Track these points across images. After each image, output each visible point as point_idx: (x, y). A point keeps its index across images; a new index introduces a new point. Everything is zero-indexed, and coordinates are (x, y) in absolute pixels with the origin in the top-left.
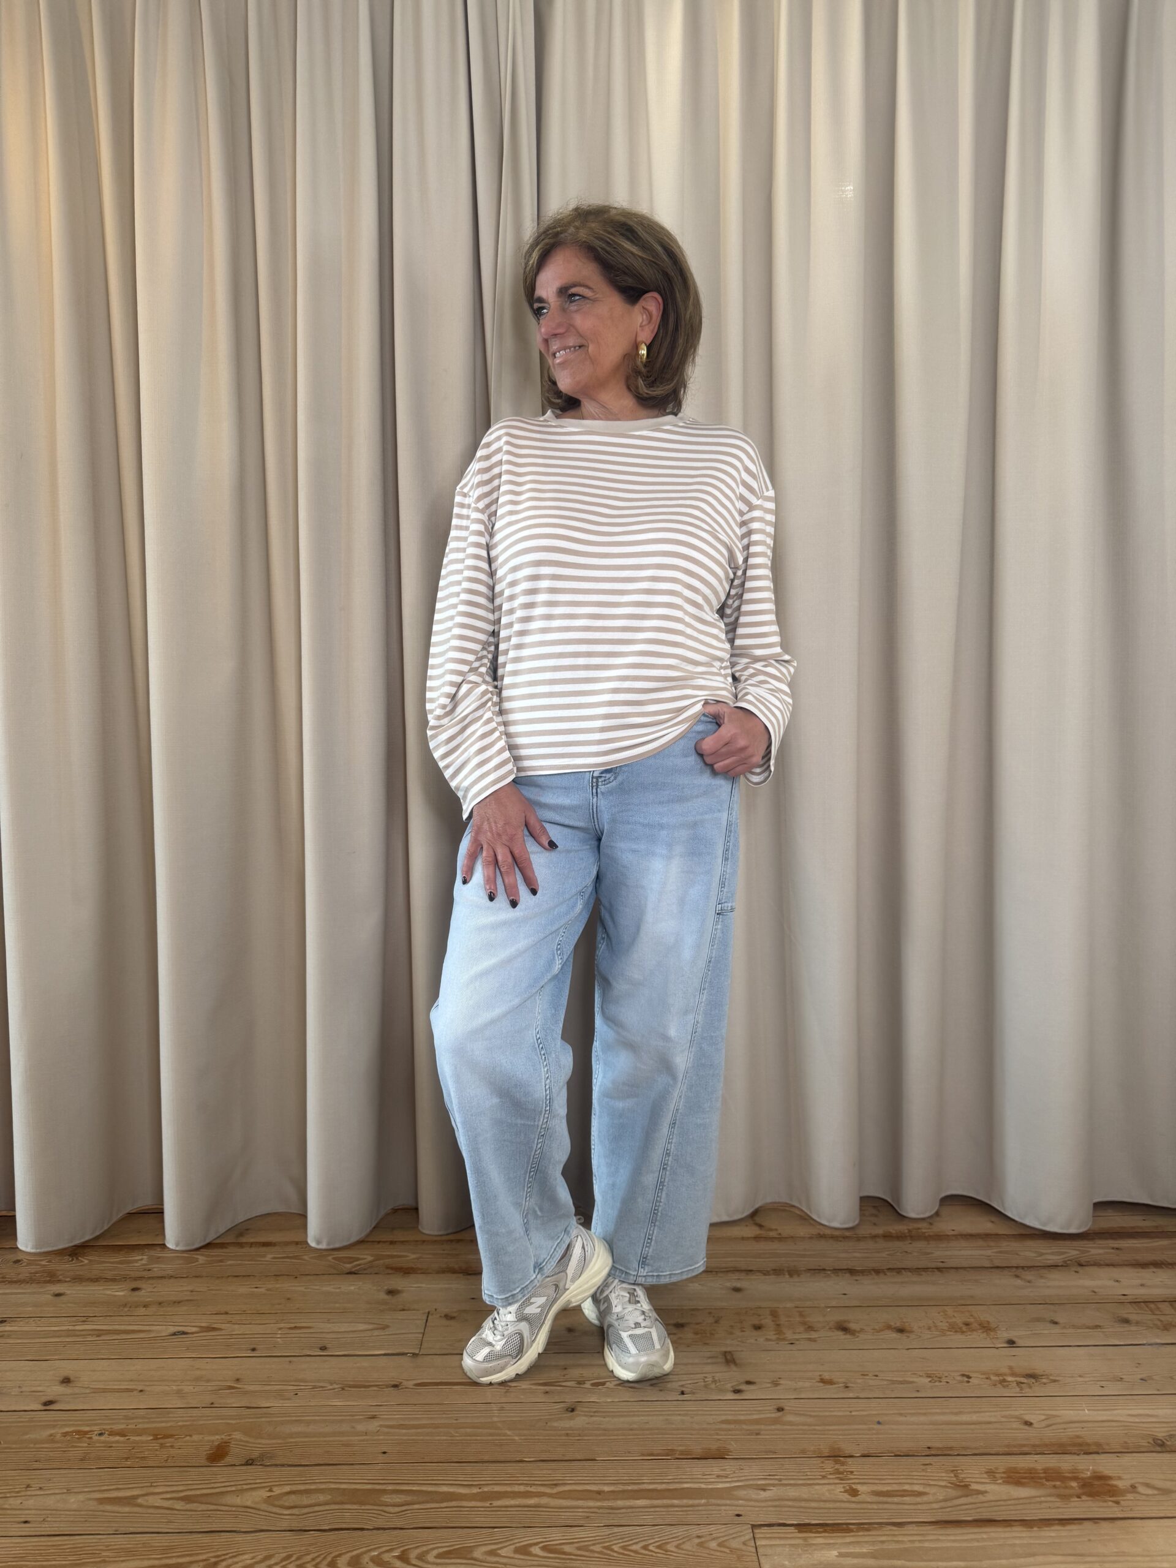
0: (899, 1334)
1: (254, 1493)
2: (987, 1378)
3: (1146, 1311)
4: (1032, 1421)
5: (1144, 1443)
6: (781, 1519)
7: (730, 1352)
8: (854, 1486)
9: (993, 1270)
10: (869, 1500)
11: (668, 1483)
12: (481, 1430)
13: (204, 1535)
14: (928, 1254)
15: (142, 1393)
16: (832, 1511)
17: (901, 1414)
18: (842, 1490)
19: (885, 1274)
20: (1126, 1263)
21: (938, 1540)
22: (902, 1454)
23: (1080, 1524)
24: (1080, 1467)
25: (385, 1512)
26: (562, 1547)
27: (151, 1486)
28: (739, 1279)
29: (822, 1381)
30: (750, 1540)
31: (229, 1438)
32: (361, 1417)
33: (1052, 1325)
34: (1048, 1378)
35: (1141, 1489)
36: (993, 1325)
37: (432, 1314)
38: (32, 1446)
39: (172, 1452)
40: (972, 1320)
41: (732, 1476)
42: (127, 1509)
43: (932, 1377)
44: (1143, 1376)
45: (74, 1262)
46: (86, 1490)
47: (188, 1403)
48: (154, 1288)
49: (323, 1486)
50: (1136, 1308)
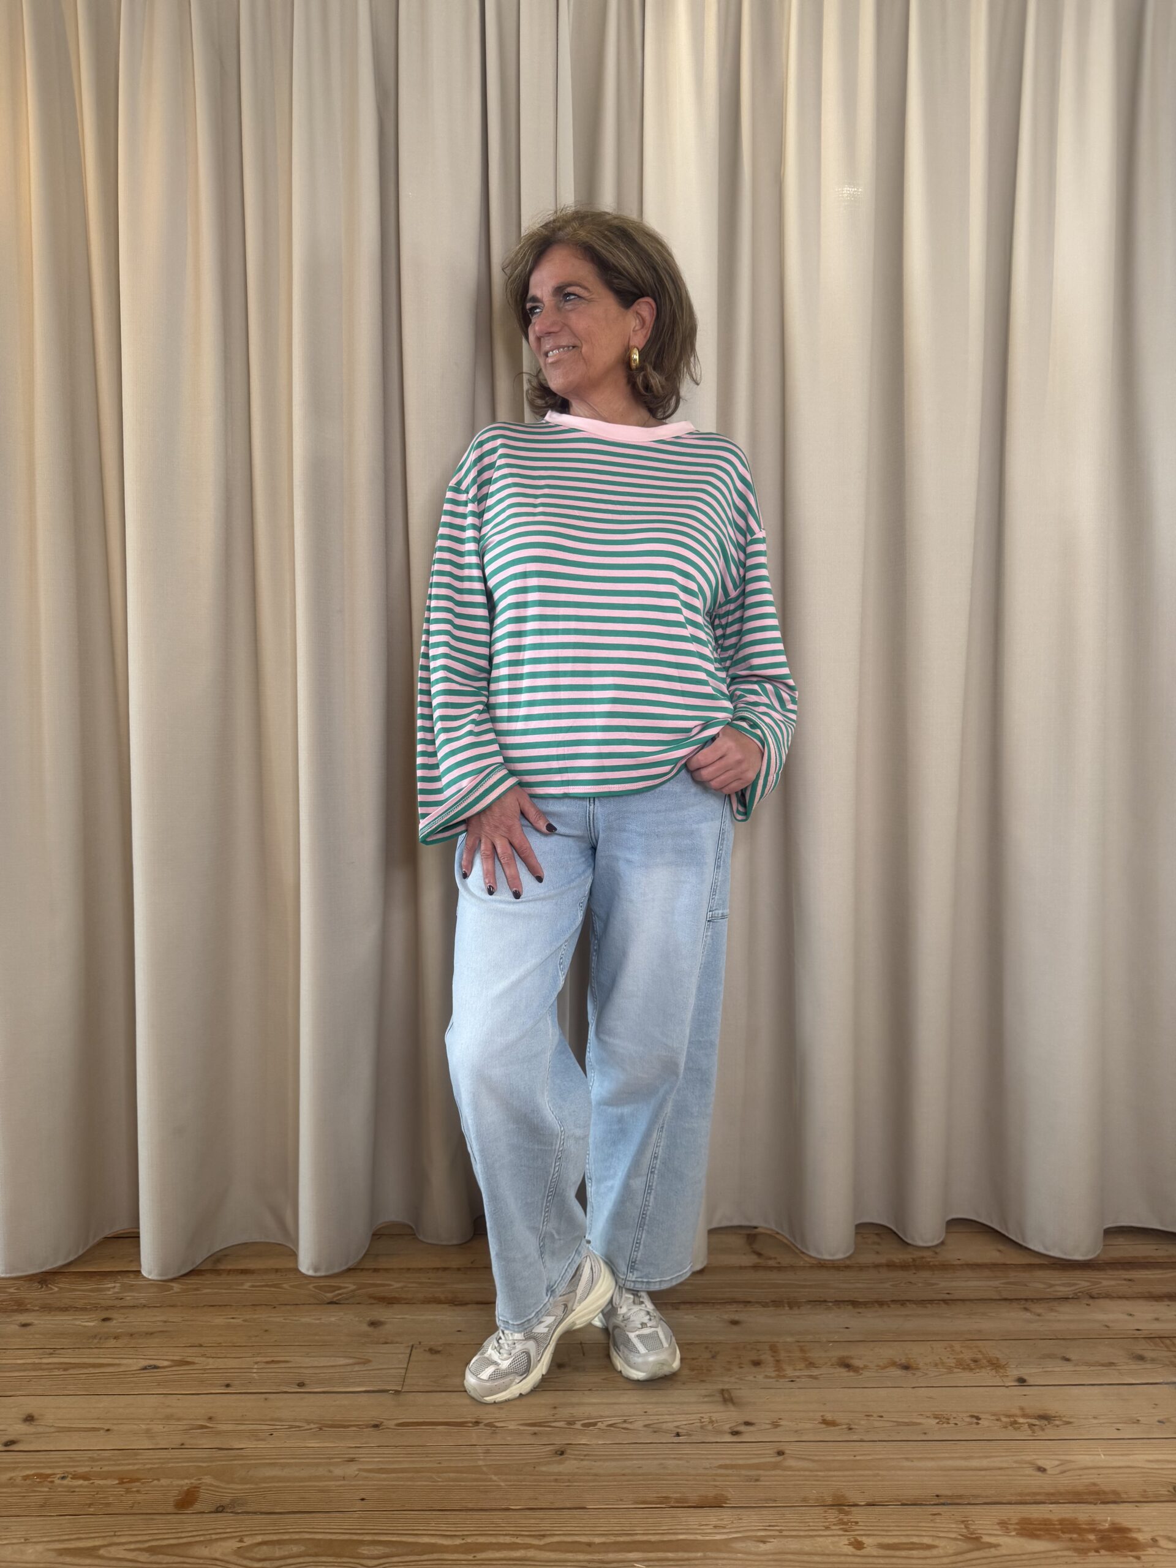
0: (904, 1371)
1: (223, 1544)
2: (997, 1420)
3: (1161, 1347)
4: (1046, 1467)
5: (1163, 1491)
7: (728, 1390)
8: (860, 1539)
9: (999, 1302)
10: (875, 1553)
11: (662, 1534)
12: (465, 1475)
14: (934, 1285)
15: (109, 1432)
17: (907, 1459)
18: (847, 1542)
19: (889, 1307)
20: (1139, 1295)
22: (909, 1503)
24: (1098, 1518)
27: (115, 1535)
28: (737, 1311)
29: (825, 1422)
31: (199, 1482)
32: (339, 1460)
33: (1065, 1362)
34: (1061, 1420)
35: (1163, 1543)
36: (1003, 1362)
37: (416, 1348)
39: (139, 1497)
40: (980, 1356)
41: (730, 1526)
42: (88, 1561)
43: (939, 1418)
44: (1161, 1418)
45: (43, 1289)
46: (45, 1539)
47: (157, 1444)
48: (125, 1318)
49: (297, 1536)
50: (1151, 1344)
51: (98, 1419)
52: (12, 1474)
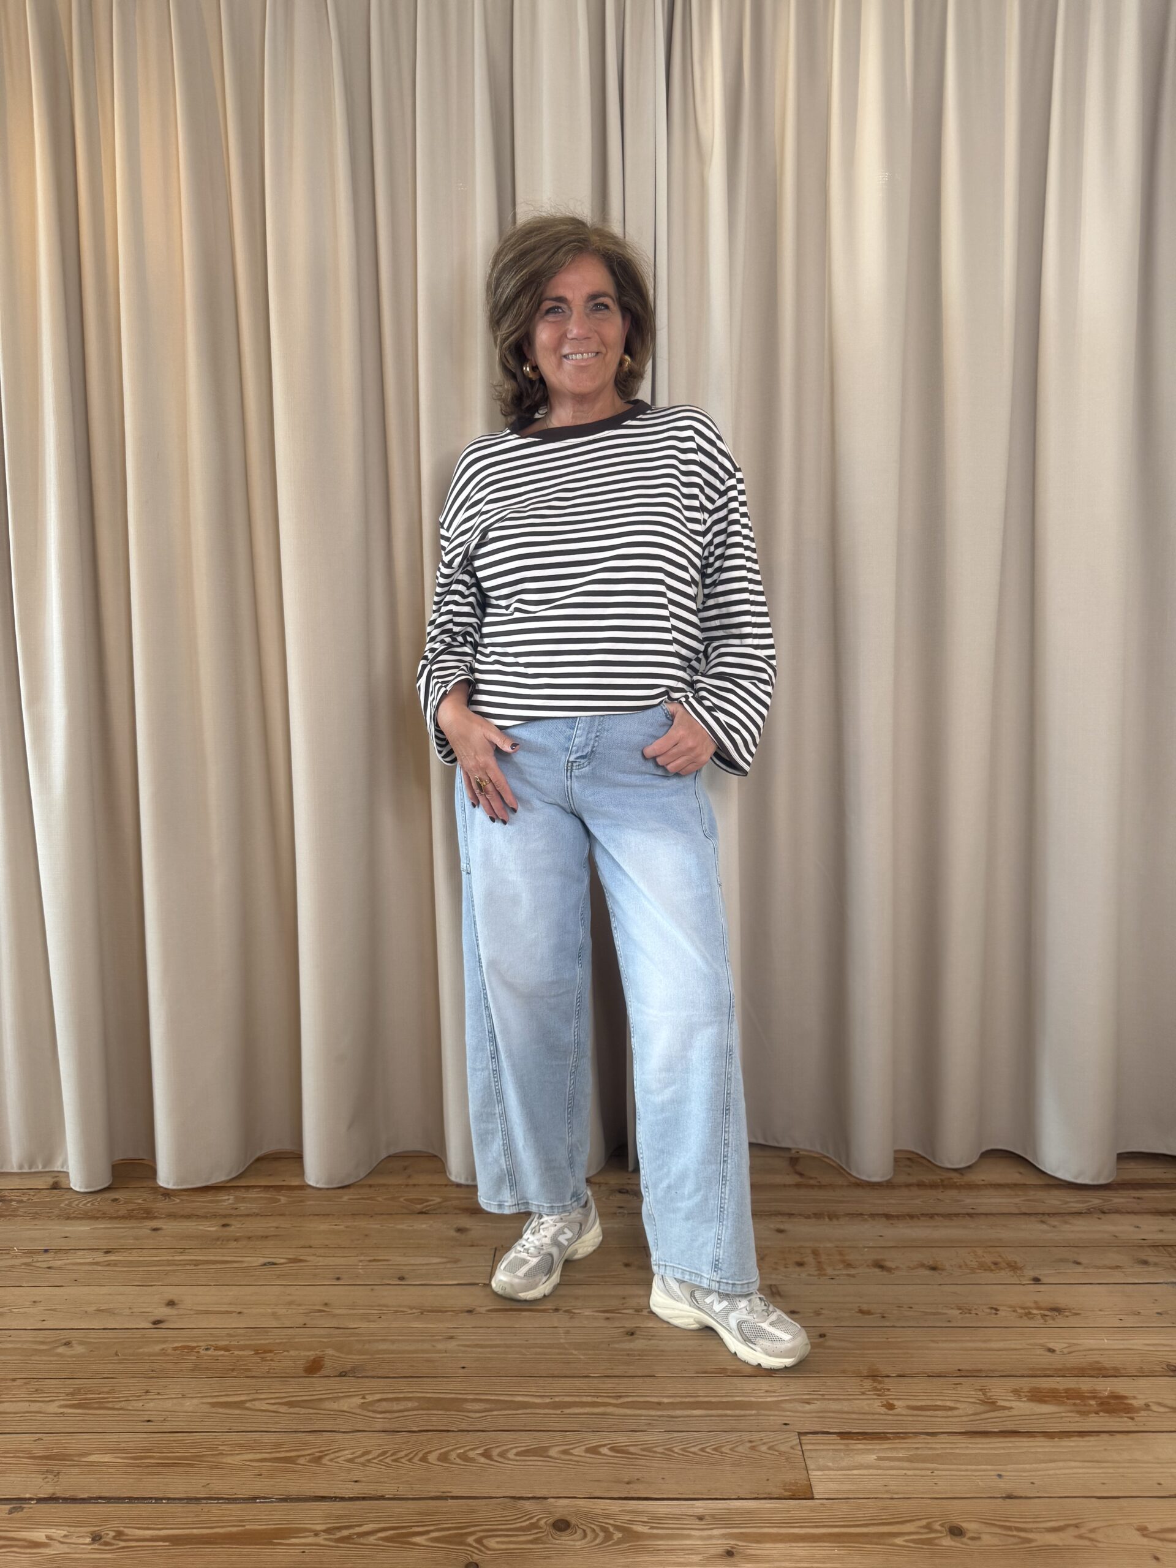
0: (932, 1272)
1: (349, 1400)
2: (1014, 1311)
3: (1163, 1253)
4: (1054, 1348)
5: (1158, 1368)
6: (825, 1428)
7: (775, 1285)
8: (891, 1402)
9: (1020, 1216)
10: (904, 1413)
11: (722, 1396)
12: (549, 1350)
13: (308, 1434)
14: (959, 1201)
15: (240, 1315)
16: (871, 1422)
17: (933, 1341)
18: (880, 1404)
19: (919, 1219)
20: (1147, 1211)
21: (967, 1447)
22: (935, 1375)
23: (1097, 1436)
24: (1099, 1388)
25: (468, 1417)
26: (628, 1448)
27: (257, 1393)
28: (782, 1222)
29: (861, 1311)
30: (796, 1445)
31: (322, 1353)
32: (440, 1337)
33: (1075, 1265)
34: (1070, 1312)
35: (1154, 1407)
36: (1020, 1265)
38: (147, 1358)
39: (273, 1364)
40: (999, 1260)
41: (778, 1391)
42: (237, 1412)
43: (965, 1310)
44: (1159, 1311)
45: (167, 1201)
46: (199, 1395)
47: (284, 1324)
48: (243, 1224)
49: (410, 1395)
50: (1155, 1251)
51: (230, 1304)
52: (164, 1346)
